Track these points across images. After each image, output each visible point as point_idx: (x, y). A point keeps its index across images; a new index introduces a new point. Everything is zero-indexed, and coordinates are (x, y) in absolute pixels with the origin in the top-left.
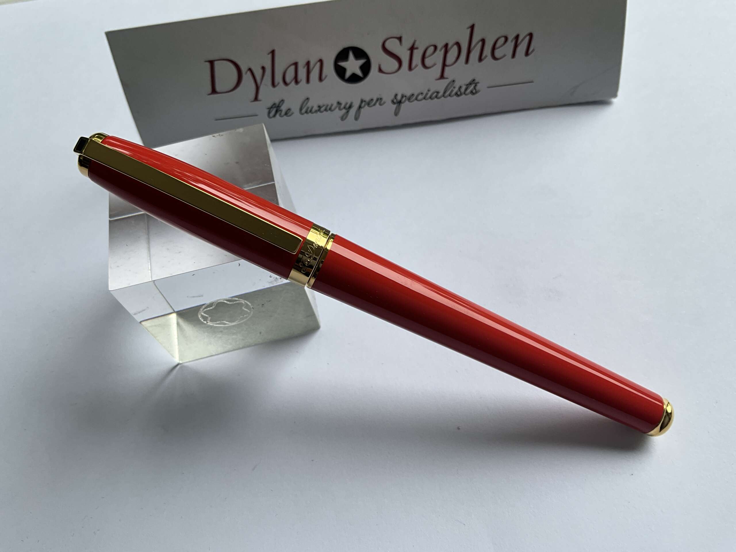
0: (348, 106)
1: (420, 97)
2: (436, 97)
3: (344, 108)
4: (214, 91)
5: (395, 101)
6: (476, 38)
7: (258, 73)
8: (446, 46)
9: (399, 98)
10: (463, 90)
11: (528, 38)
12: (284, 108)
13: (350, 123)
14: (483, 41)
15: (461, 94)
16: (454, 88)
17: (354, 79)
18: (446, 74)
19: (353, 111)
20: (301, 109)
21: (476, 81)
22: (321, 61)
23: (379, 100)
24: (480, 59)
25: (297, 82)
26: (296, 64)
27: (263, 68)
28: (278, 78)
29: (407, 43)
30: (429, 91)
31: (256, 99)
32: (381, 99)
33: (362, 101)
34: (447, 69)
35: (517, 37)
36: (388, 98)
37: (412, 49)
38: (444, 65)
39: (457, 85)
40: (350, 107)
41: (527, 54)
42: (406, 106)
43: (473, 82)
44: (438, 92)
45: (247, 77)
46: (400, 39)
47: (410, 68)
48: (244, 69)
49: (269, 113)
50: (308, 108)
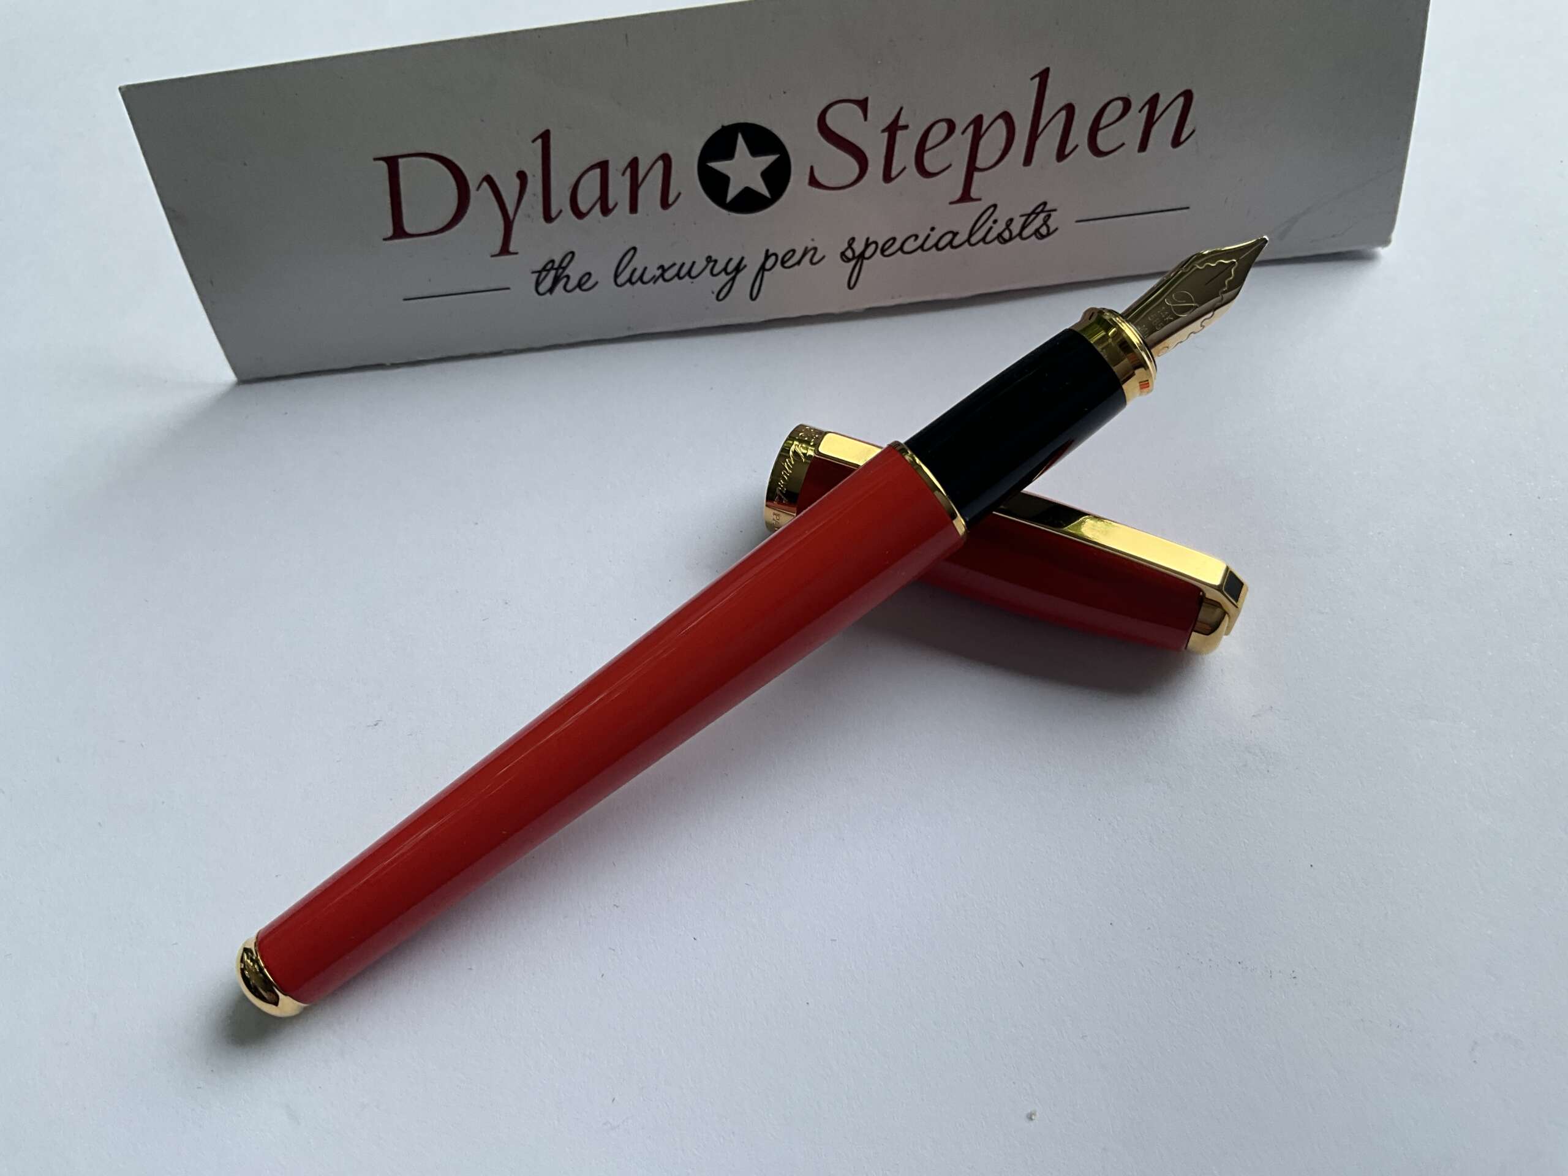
0: (730, 268)
1: (910, 245)
2: (950, 243)
3: (725, 269)
4: (399, 232)
5: (849, 254)
6: (1053, 103)
7: (509, 189)
8: (978, 121)
9: (858, 247)
10: (1016, 228)
11: (1181, 100)
12: (574, 272)
13: (739, 306)
14: (1070, 109)
15: (1011, 239)
16: (995, 222)
17: (749, 202)
18: (974, 193)
19: (745, 279)
20: (616, 276)
21: (1048, 208)
22: (666, 159)
23: (811, 253)
24: (1061, 155)
25: (606, 211)
26: (603, 166)
27: (522, 176)
28: (560, 200)
29: (879, 116)
30: (933, 229)
31: (505, 250)
32: (815, 249)
33: (767, 257)
34: (977, 175)
35: (1154, 101)
36: (831, 247)
37: (893, 129)
38: (972, 168)
39: (1002, 215)
40: (738, 269)
41: (1176, 142)
42: (875, 265)
43: (1042, 209)
44: (955, 234)
45: (481, 197)
46: (863, 104)
47: (887, 177)
48: (473, 179)
49: (538, 284)
50: (635, 270)
